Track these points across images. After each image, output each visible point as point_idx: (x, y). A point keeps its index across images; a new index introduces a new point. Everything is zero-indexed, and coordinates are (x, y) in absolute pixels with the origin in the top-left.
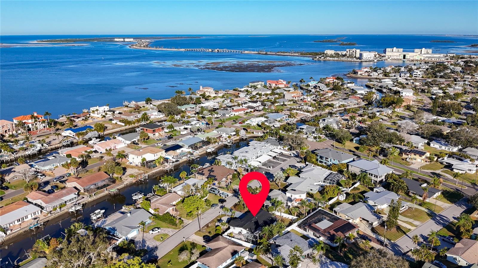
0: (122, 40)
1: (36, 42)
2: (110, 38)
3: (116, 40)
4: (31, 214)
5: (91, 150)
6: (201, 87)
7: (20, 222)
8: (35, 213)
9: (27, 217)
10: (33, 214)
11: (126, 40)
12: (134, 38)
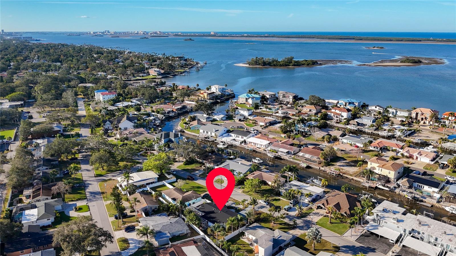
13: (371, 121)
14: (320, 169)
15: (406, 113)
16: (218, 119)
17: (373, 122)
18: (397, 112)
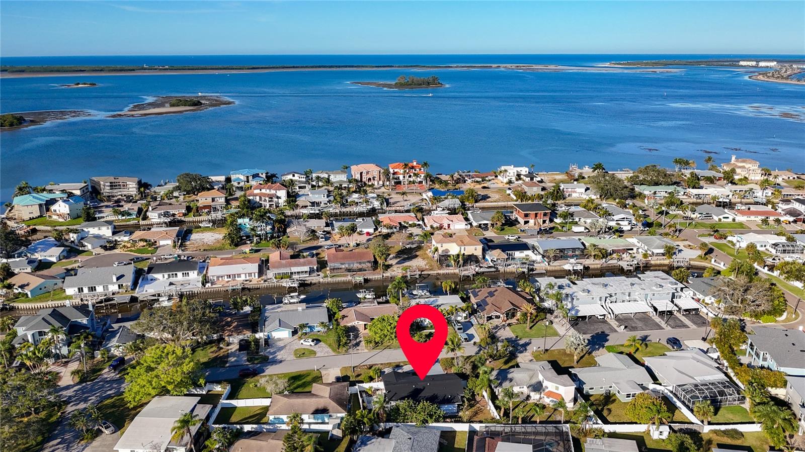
0: (754, 63)
1: (607, 64)
2: (732, 61)
3: (742, 63)
4: (246, 274)
5: (415, 222)
6: (733, 158)
7: (230, 279)
8: (250, 274)
9: (239, 275)
10: (247, 275)
11: (762, 64)
12: (778, 62)
13: (326, 195)
14: (383, 276)
15: (343, 176)
16: (54, 259)
17: (328, 196)
18: (329, 176)
